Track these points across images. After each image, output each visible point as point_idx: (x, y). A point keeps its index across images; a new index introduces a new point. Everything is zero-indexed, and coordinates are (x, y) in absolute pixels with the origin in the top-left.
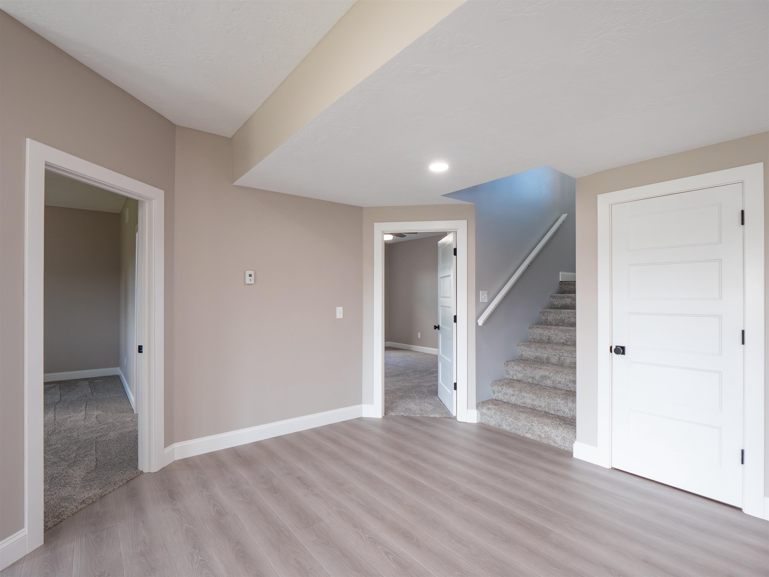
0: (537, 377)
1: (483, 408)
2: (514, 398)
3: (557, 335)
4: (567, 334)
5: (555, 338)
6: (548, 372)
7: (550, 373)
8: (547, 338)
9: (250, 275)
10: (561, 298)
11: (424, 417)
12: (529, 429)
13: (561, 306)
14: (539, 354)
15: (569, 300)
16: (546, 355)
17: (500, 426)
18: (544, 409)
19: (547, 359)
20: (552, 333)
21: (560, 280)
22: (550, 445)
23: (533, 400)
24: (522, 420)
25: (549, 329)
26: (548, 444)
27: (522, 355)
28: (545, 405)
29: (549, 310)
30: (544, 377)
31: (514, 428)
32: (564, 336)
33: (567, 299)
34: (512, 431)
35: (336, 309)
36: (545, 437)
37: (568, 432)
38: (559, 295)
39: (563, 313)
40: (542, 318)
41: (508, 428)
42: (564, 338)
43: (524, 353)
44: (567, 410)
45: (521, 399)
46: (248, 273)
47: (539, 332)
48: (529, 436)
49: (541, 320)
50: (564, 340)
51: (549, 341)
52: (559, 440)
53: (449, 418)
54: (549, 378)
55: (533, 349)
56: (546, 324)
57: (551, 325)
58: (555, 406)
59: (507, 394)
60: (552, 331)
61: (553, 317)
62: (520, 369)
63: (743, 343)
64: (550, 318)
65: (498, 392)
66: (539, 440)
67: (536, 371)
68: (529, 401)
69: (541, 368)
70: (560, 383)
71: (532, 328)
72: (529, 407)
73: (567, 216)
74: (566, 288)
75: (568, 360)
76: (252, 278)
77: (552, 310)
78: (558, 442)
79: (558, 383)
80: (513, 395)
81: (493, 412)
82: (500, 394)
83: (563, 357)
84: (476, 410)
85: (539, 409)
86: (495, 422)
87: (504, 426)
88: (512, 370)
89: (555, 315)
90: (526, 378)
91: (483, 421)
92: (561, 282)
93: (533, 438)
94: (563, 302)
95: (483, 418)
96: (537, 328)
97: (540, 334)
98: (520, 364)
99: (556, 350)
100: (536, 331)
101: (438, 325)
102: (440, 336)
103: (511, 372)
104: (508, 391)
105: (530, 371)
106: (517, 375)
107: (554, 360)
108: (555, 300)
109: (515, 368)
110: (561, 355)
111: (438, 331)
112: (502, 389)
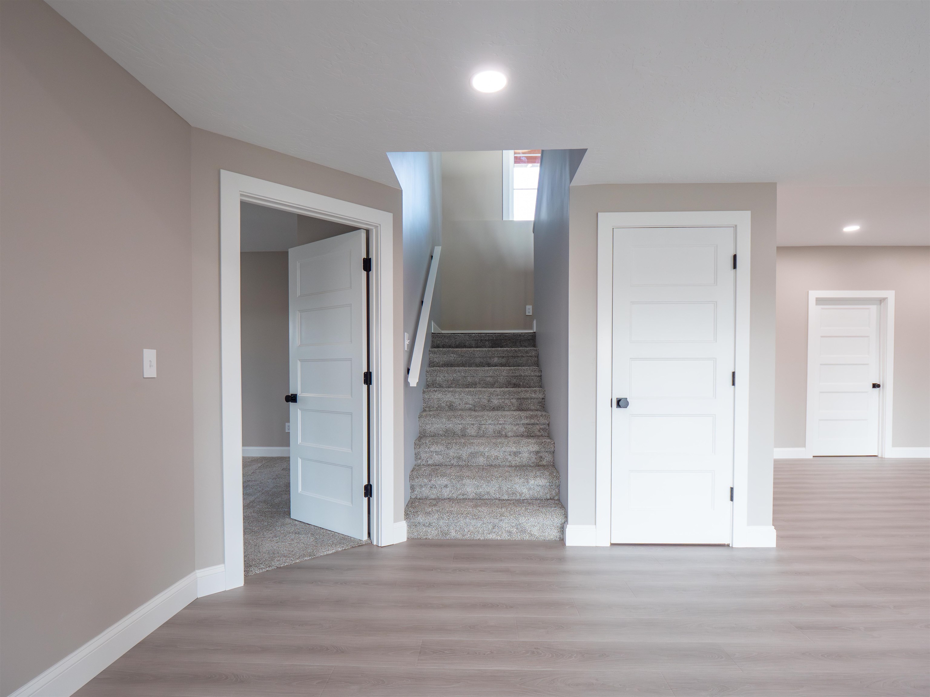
0: (464, 456)
1: (418, 515)
3: (462, 399)
4: (475, 397)
5: (460, 404)
6: (476, 446)
7: (479, 448)
8: (448, 404)
10: (443, 354)
11: (318, 557)
12: (494, 528)
14: (451, 425)
15: (454, 355)
16: (460, 427)
17: (445, 535)
18: (494, 496)
19: (463, 433)
20: (457, 397)
22: (525, 540)
23: (478, 486)
25: (452, 392)
26: (522, 539)
27: (429, 430)
28: (495, 490)
30: (473, 455)
31: (469, 531)
32: (471, 400)
33: (452, 355)
34: (466, 537)
36: (517, 531)
38: (439, 350)
39: (459, 371)
40: (428, 380)
41: (459, 535)
42: (472, 403)
43: (432, 427)
44: (525, 491)
45: (460, 489)
47: (437, 396)
48: (493, 536)
50: (474, 405)
51: (451, 407)
52: (536, 531)
53: (359, 546)
55: (445, 420)
56: (434, 386)
57: (441, 386)
58: (507, 489)
59: (436, 488)
60: (453, 396)
62: (437, 447)
63: (734, 384)
65: (421, 487)
66: (509, 537)
67: (461, 448)
69: (472, 443)
70: (497, 458)
72: (471, 497)
74: (438, 342)
75: (490, 429)
77: (442, 368)
78: (535, 534)
79: (494, 459)
80: (446, 486)
81: (436, 516)
82: (423, 489)
83: (484, 426)
84: (406, 522)
85: (486, 497)
86: (436, 532)
87: (453, 534)
88: (426, 452)
89: (446, 375)
90: (448, 460)
91: (415, 534)
92: (432, 333)
93: (499, 538)
94: (445, 358)
95: (414, 530)
96: (436, 391)
97: (439, 400)
98: (437, 443)
99: (476, 417)
100: (433, 396)
101: (292, 395)
102: (299, 412)
103: (423, 456)
104: (439, 483)
105: (453, 450)
106: (436, 456)
107: (472, 431)
108: (435, 355)
109: (432, 449)
110: (483, 422)
111: (291, 404)
112: (430, 481)
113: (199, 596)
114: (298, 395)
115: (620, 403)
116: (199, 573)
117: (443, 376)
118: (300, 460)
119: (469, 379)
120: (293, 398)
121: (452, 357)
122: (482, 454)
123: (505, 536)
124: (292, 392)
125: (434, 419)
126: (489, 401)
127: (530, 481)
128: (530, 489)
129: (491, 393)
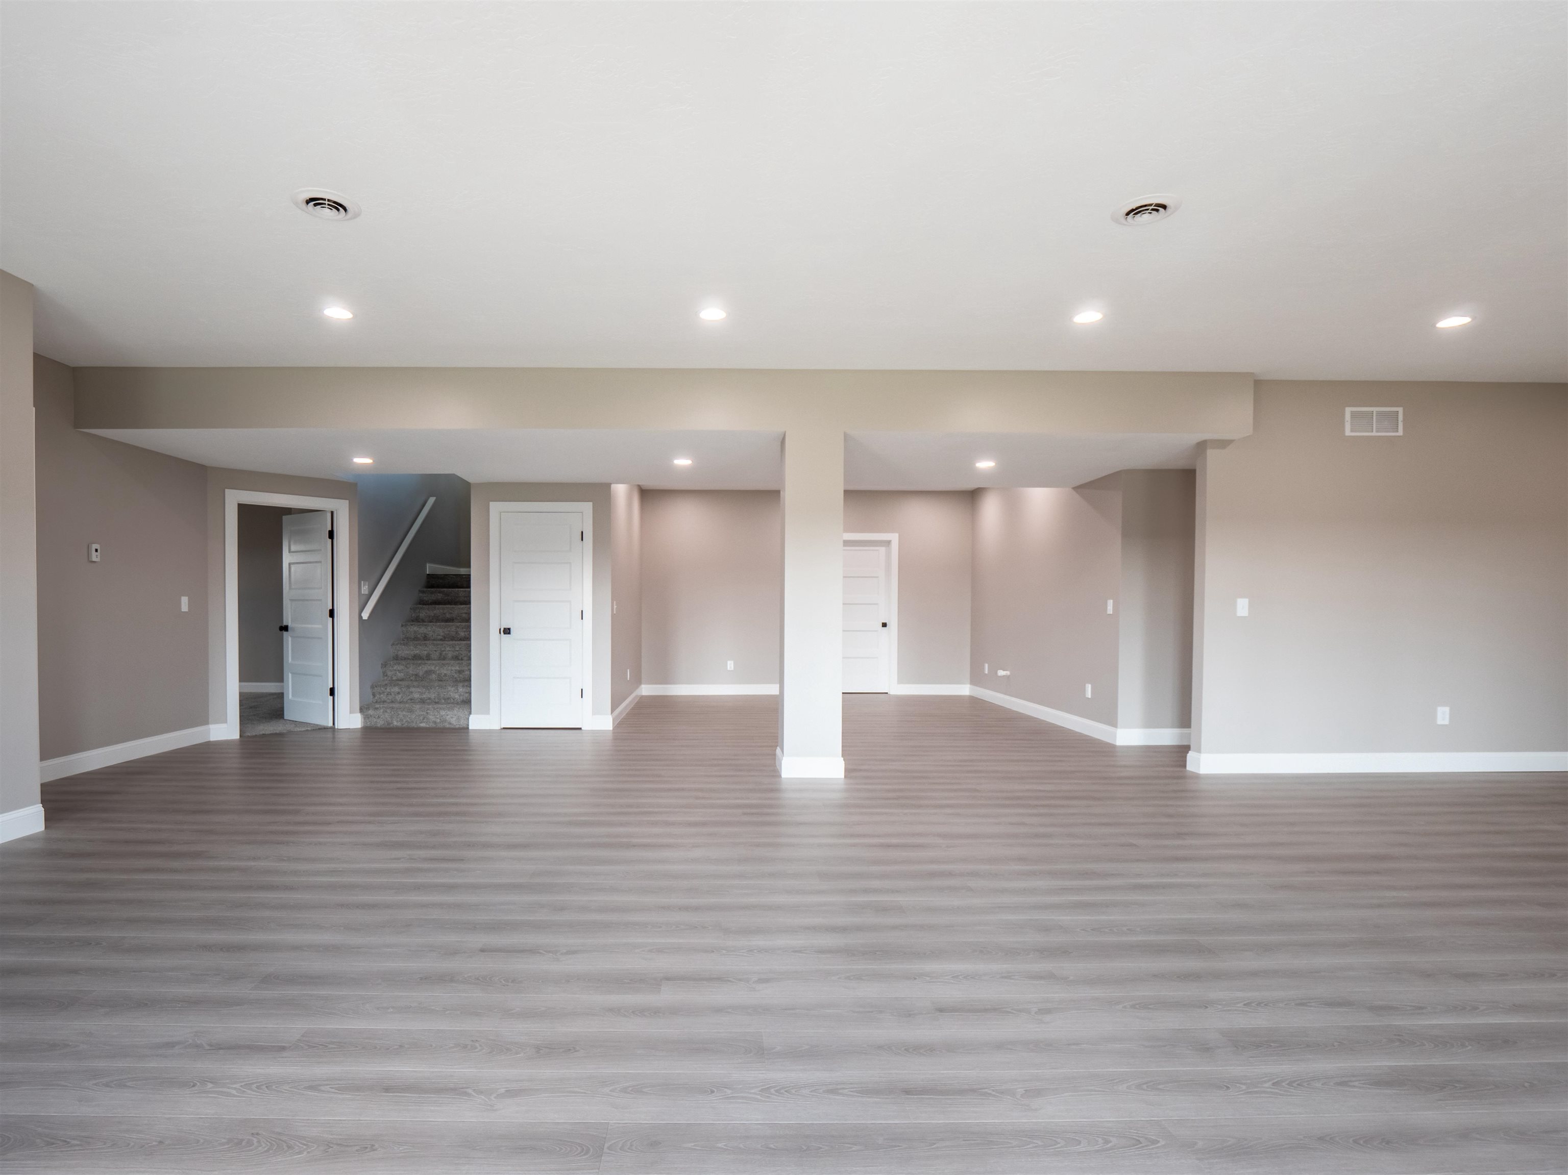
0: (421, 674)
1: (369, 710)
2: (400, 696)
3: (434, 632)
4: (446, 629)
5: (432, 635)
6: (434, 666)
7: (435, 667)
8: (423, 635)
9: (96, 550)
10: (432, 593)
11: (293, 731)
12: (423, 719)
13: (431, 602)
14: (418, 652)
15: (441, 595)
16: (425, 652)
17: (389, 724)
18: (435, 699)
19: (427, 657)
20: (430, 629)
21: (428, 573)
22: (446, 727)
23: (421, 693)
24: (416, 711)
25: (425, 625)
26: (444, 727)
27: (397, 655)
29: (421, 606)
31: (406, 722)
33: (439, 594)
34: (404, 726)
35: (181, 599)
36: (440, 721)
37: (463, 710)
38: (429, 589)
39: (438, 609)
40: (413, 616)
41: (399, 724)
42: (442, 634)
43: (400, 652)
44: (457, 696)
45: (409, 696)
46: (95, 546)
47: (414, 629)
48: (423, 725)
49: (412, 617)
50: (442, 636)
51: (426, 638)
52: (454, 721)
53: (325, 730)
54: (434, 673)
55: (412, 647)
56: (417, 620)
57: (423, 621)
58: (444, 695)
59: (391, 694)
60: (429, 629)
61: (426, 613)
62: (400, 667)
63: (582, 619)
64: (422, 615)
65: (380, 694)
66: (435, 726)
67: (421, 667)
68: (417, 696)
69: (426, 663)
71: (406, 625)
73: (436, 500)
74: (433, 582)
75: (449, 655)
76: (98, 553)
77: (424, 606)
78: (453, 723)
79: (444, 676)
80: (399, 693)
81: (382, 711)
82: (382, 696)
83: (444, 652)
84: (360, 714)
86: (383, 722)
87: (395, 723)
88: (391, 670)
89: (428, 612)
90: (408, 677)
91: (368, 724)
92: (428, 575)
93: (428, 726)
94: (433, 597)
95: (368, 721)
96: (412, 625)
97: (415, 632)
98: (399, 664)
99: (437, 645)
100: (409, 629)
101: (285, 626)
102: (290, 639)
103: (389, 673)
104: (392, 690)
105: (411, 669)
106: (399, 674)
107: (435, 655)
108: (424, 595)
109: (395, 668)
110: (442, 649)
111: (285, 633)
112: (386, 689)
113: (212, 739)
114: (289, 625)
115: (507, 631)
116: (212, 727)
117: (424, 613)
118: (290, 675)
119: (448, 616)
120: (285, 628)
121: (439, 596)
122: (434, 672)
123: (432, 725)
124: (285, 624)
125: (403, 647)
126: (456, 633)
127: (459, 688)
128: (460, 695)
129: (458, 627)
